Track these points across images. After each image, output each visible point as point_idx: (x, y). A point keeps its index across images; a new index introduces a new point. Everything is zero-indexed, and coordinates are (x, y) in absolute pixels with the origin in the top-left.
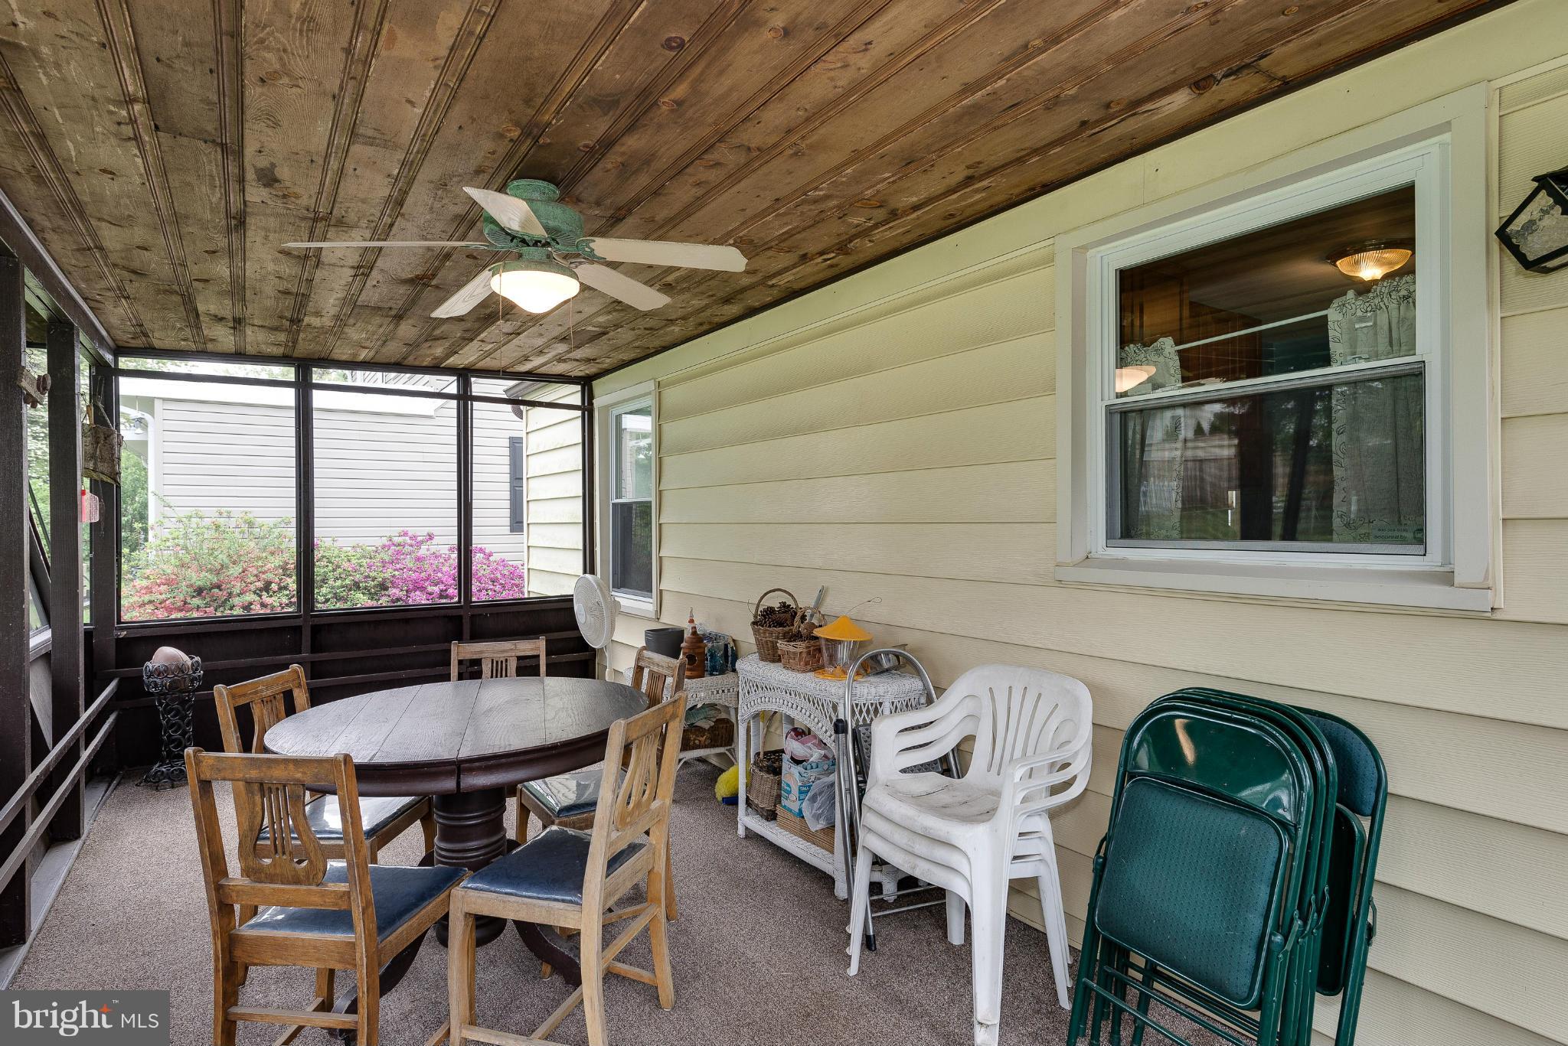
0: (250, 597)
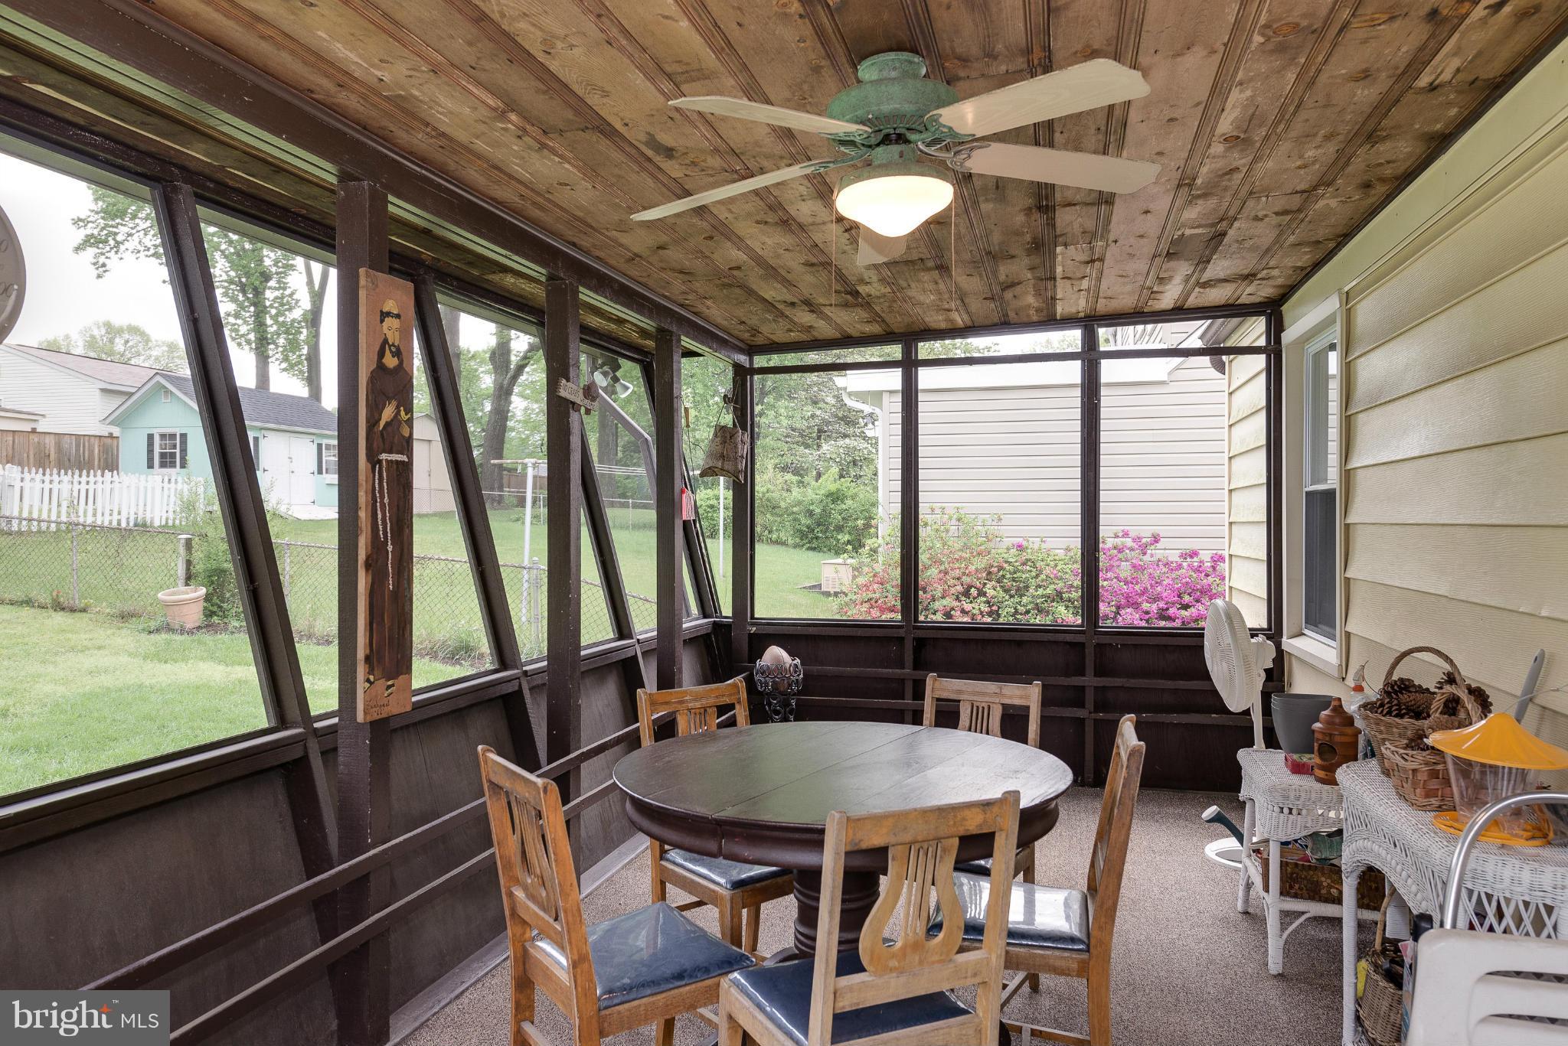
0: (949, 602)
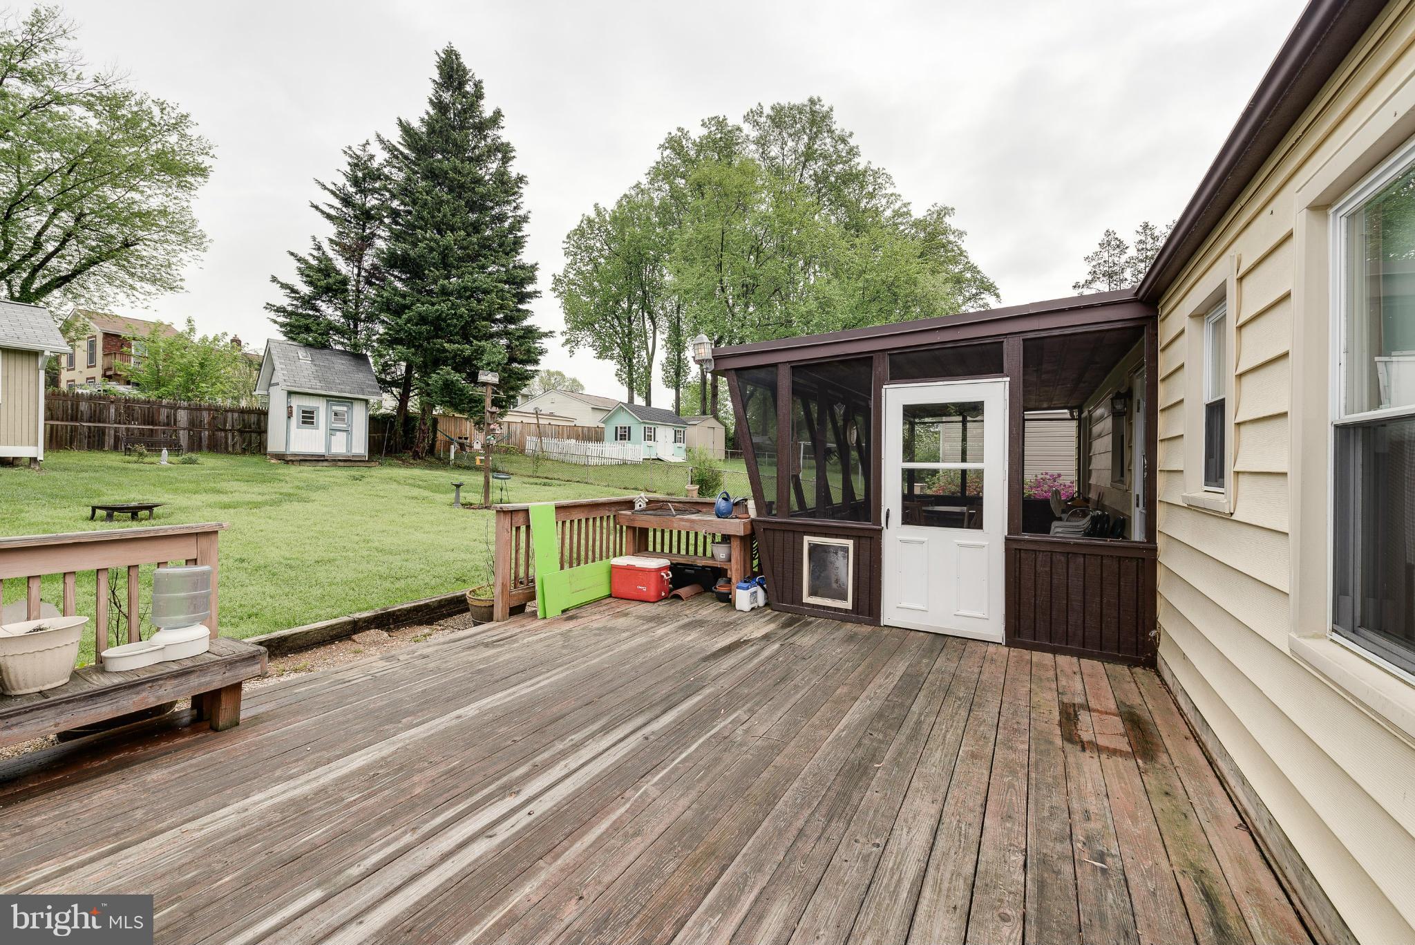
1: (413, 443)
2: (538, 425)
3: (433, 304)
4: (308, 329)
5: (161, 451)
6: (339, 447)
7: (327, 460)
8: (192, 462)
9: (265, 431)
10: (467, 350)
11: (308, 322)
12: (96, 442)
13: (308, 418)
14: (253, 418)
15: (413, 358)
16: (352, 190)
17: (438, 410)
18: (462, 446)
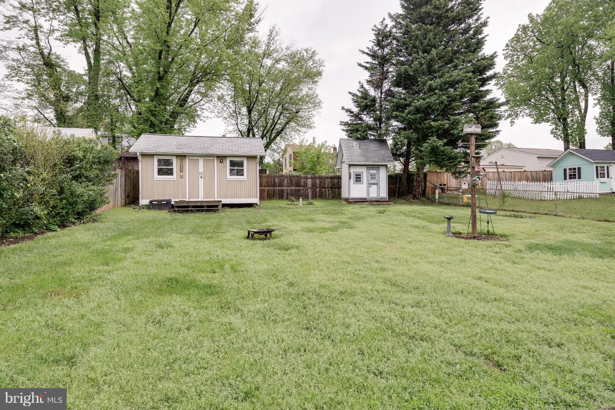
1: (412, 189)
2: (498, 172)
3: (424, 99)
4: (357, 130)
5: (299, 199)
6: (373, 194)
7: (367, 201)
8: (311, 204)
9: (341, 188)
10: (446, 124)
11: (357, 127)
12: (281, 196)
13: (358, 178)
14: (336, 181)
15: (411, 136)
16: (376, 48)
17: (427, 168)
18: (443, 190)
